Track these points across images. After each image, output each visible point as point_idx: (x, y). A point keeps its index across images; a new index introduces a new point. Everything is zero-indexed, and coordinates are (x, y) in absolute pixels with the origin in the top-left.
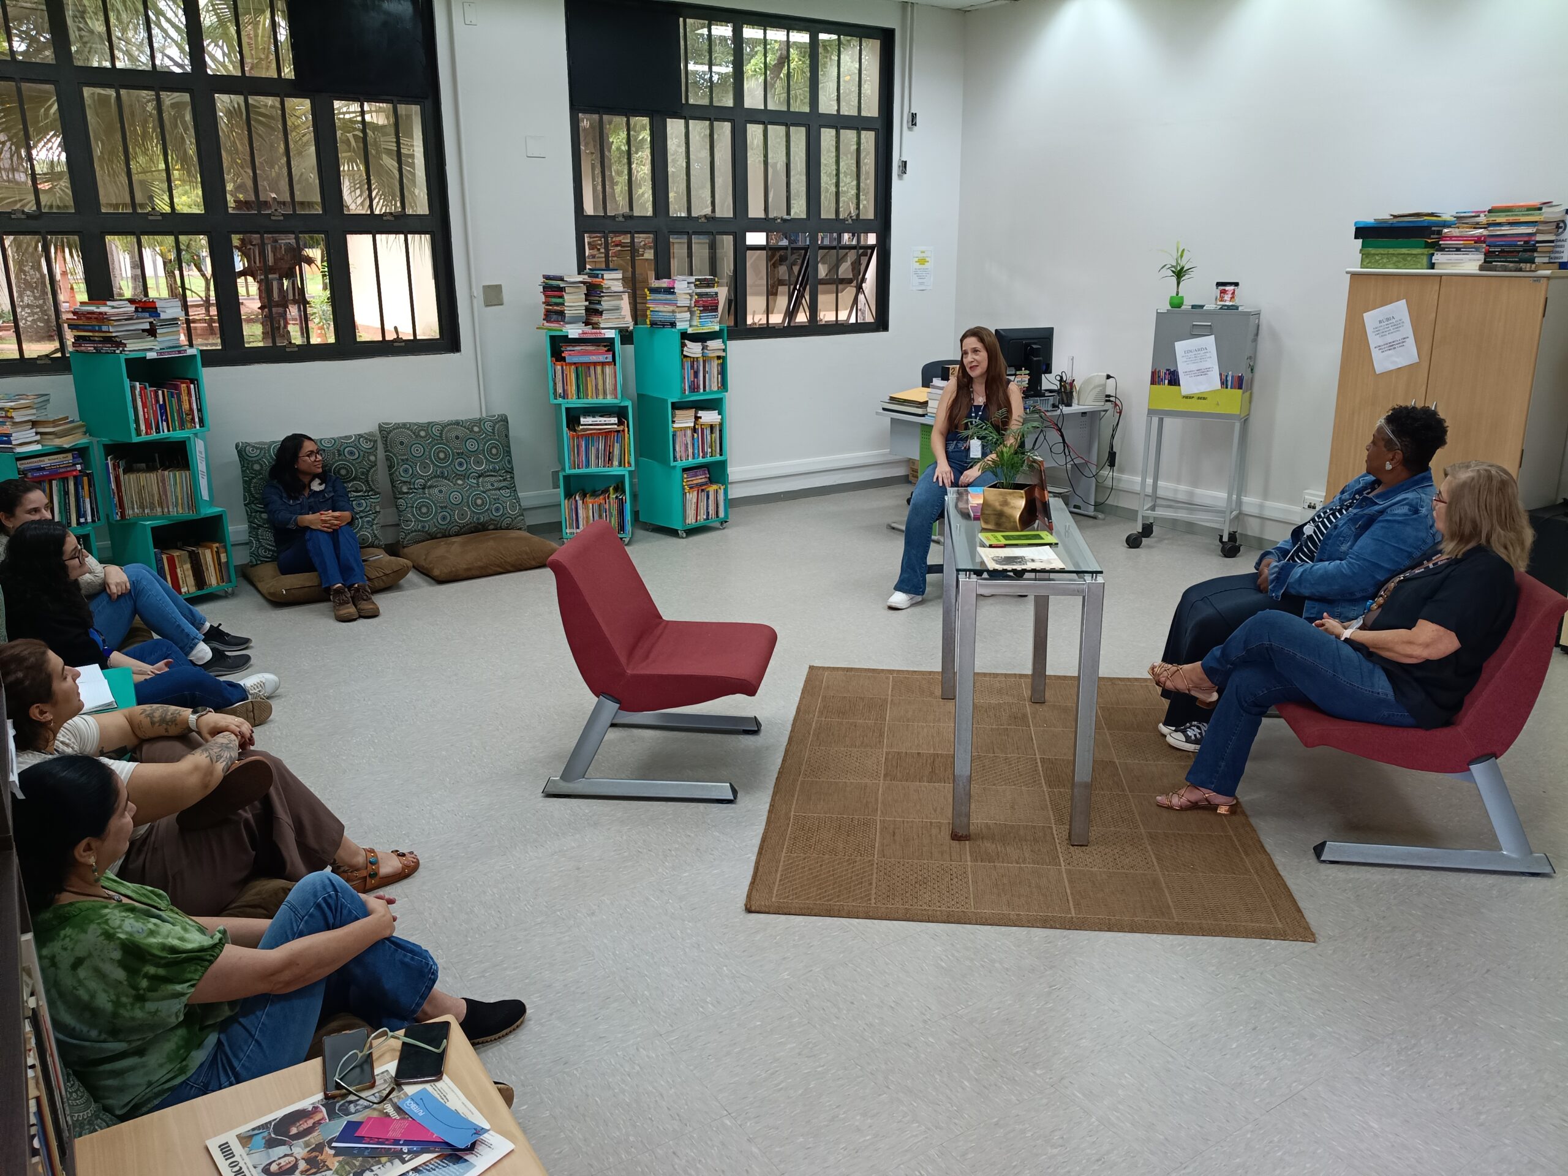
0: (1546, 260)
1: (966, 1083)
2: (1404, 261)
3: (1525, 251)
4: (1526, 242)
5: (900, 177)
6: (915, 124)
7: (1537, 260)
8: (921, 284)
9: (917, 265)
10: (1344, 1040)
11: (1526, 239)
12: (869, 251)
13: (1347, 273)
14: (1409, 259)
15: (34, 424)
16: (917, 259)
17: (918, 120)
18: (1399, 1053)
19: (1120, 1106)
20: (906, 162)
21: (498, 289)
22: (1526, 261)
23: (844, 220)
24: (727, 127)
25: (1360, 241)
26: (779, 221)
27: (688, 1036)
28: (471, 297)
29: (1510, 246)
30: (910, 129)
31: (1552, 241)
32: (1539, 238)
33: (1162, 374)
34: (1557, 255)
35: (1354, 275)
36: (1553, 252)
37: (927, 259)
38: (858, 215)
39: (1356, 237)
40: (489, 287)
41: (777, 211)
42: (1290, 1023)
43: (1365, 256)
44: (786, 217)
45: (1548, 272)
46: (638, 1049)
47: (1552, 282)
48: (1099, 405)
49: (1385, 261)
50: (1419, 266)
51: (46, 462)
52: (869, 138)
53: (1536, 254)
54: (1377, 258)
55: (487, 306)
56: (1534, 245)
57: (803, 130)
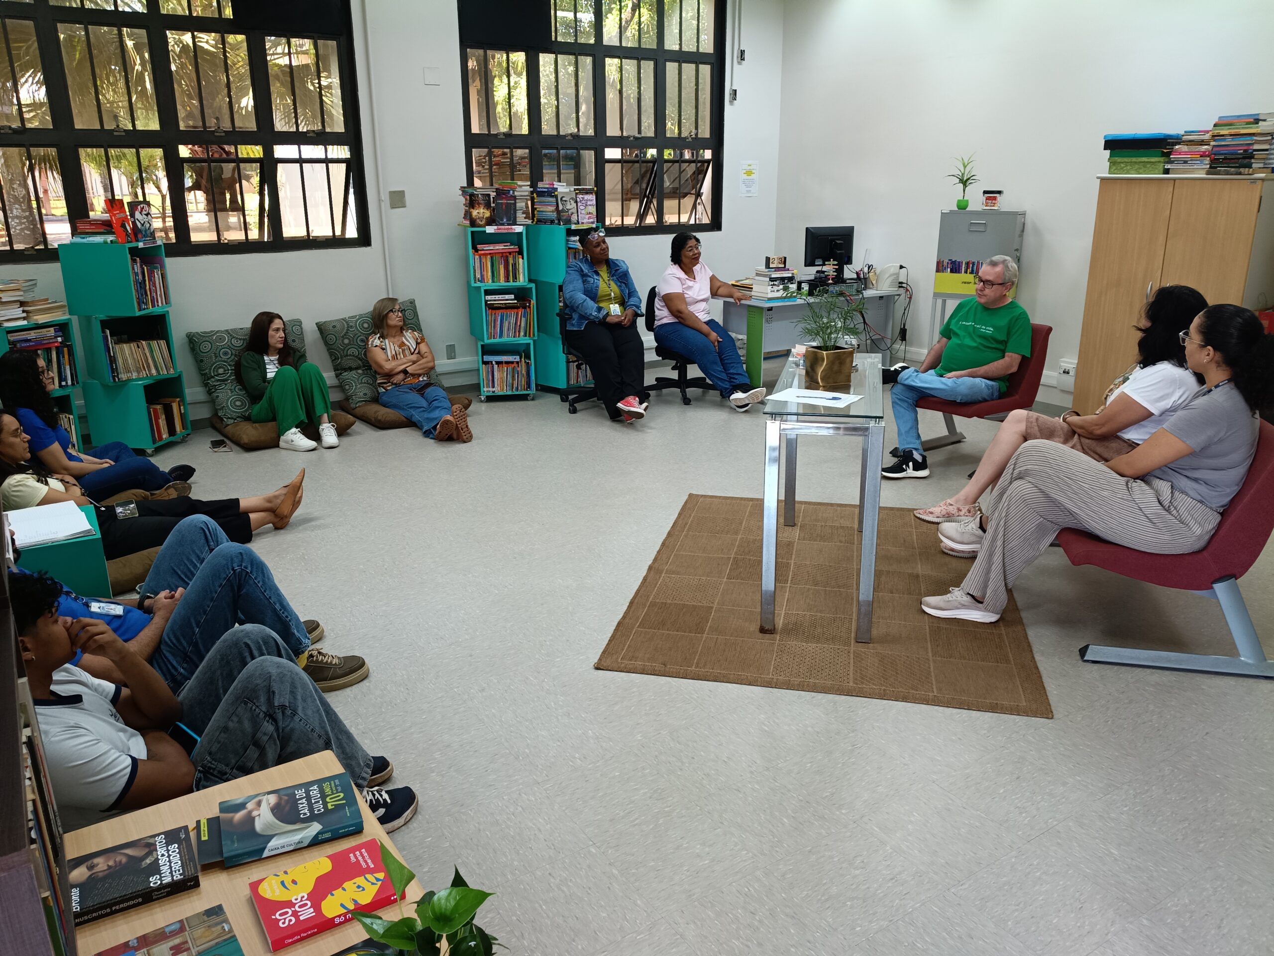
0: (1261, 165)
1: (785, 820)
2: (1144, 167)
3: (1244, 158)
4: (1245, 151)
5: (731, 103)
6: (744, 60)
7: (1254, 166)
8: (749, 191)
9: (745, 176)
10: (1090, 787)
11: (1245, 148)
12: (706, 165)
13: (1098, 178)
14: (1148, 166)
15: (22, 304)
16: (745, 171)
17: (746, 55)
18: (1135, 797)
19: (910, 838)
20: (736, 91)
21: (401, 194)
22: (1245, 166)
23: (686, 138)
24: (589, 60)
25: (1108, 152)
26: (632, 138)
27: (561, 783)
28: (380, 200)
29: (1232, 154)
30: (739, 63)
31: (1267, 150)
32: (1256, 147)
33: (945, 264)
34: (1270, 161)
35: (1103, 180)
36: (1267, 159)
37: (753, 171)
38: (697, 134)
39: (1105, 149)
40: (394, 192)
41: (630, 131)
42: (1046, 773)
43: (1112, 163)
44: (637, 135)
45: (1262, 175)
46: (520, 794)
47: (1265, 183)
48: (893, 290)
49: (1128, 168)
50: (1157, 171)
51: (32, 335)
52: (706, 70)
53: (1253, 161)
54: (1122, 165)
55: (392, 208)
56: (1252, 153)
57: (652, 63)
